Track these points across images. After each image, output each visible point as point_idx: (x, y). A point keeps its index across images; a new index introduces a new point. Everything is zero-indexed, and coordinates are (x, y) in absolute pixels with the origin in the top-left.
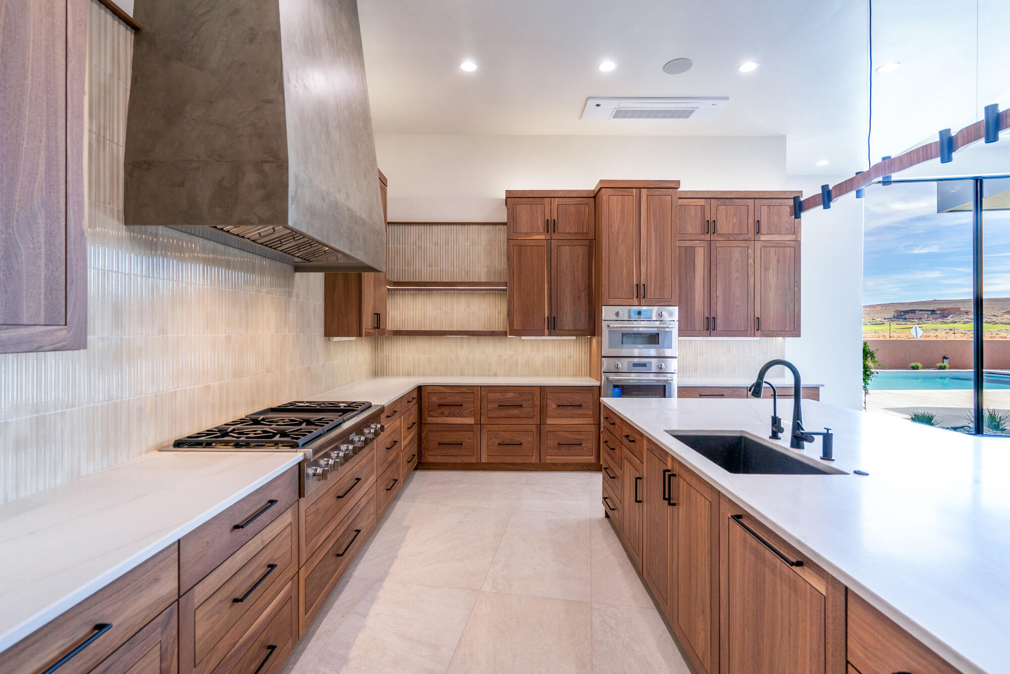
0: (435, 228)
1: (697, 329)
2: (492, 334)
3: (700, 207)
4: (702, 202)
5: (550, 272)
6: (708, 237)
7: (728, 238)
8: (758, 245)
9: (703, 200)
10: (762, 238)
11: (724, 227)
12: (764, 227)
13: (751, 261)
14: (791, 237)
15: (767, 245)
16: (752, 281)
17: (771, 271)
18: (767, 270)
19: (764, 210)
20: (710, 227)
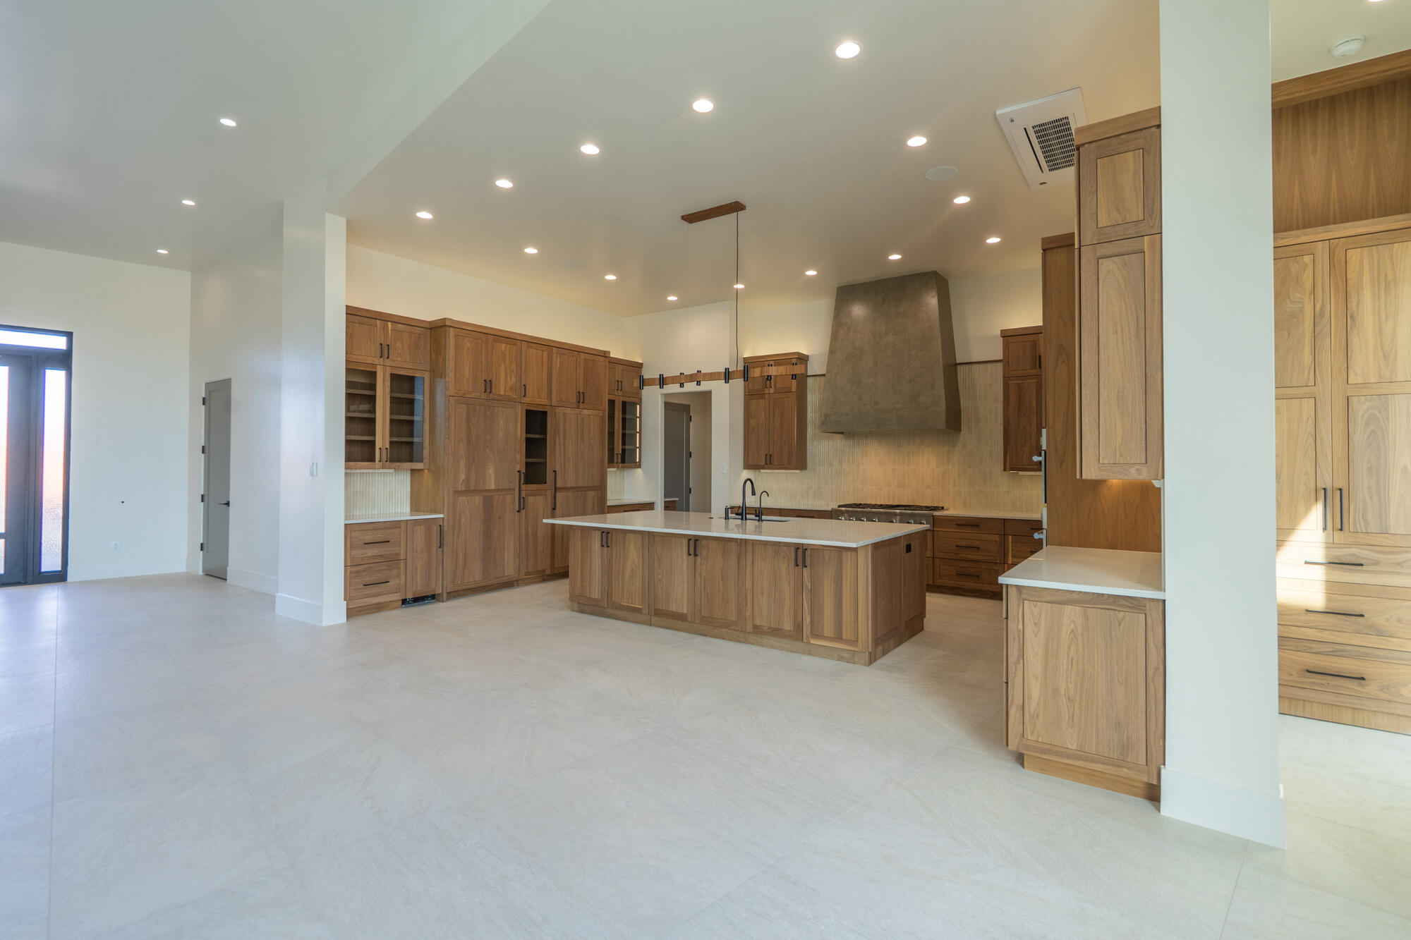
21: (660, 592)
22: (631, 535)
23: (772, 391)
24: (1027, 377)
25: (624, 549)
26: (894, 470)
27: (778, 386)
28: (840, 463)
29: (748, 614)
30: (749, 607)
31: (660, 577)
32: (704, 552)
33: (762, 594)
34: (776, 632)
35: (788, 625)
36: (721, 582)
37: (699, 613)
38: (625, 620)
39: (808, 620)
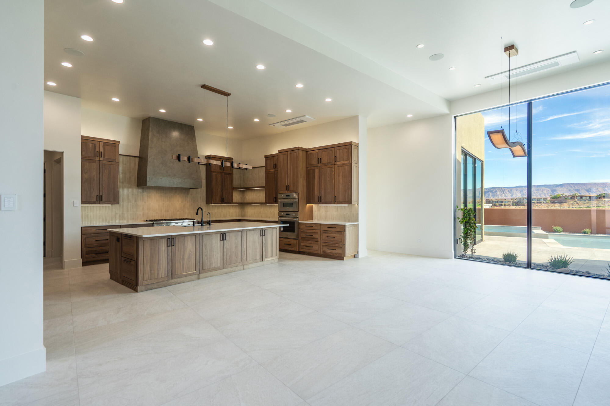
0: (256, 169)
1: (316, 201)
2: (262, 204)
3: (316, 153)
4: (317, 151)
5: (275, 182)
6: (319, 165)
7: (325, 164)
8: (336, 166)
9: (317, 150)
10: (338, 163)
11: (324, 160)
12: (338, 159)
13: (333, 173)
14: (348, 162)
15: (339, 166)
16: (334, 181)
17: (340, 177)
18: (339, 176)
19: (338, 151)
20: (319, 161)
21: (206, 261)
22: (189, 237)
23: (101, 159)
24: (218, 172)
25: (184, 245)
26: (163, 204)
27: (106, 157)
28: (136, 201)
29: (245, 258)
30: (245, 255)
31: (206, 254)
32: (227, 238)
33: (250, 249)
34: (254, 261)
35: (258, 257)
36: (235, 249)
37: (225, 264)
38: (183, 282)
39: (264, 253)
